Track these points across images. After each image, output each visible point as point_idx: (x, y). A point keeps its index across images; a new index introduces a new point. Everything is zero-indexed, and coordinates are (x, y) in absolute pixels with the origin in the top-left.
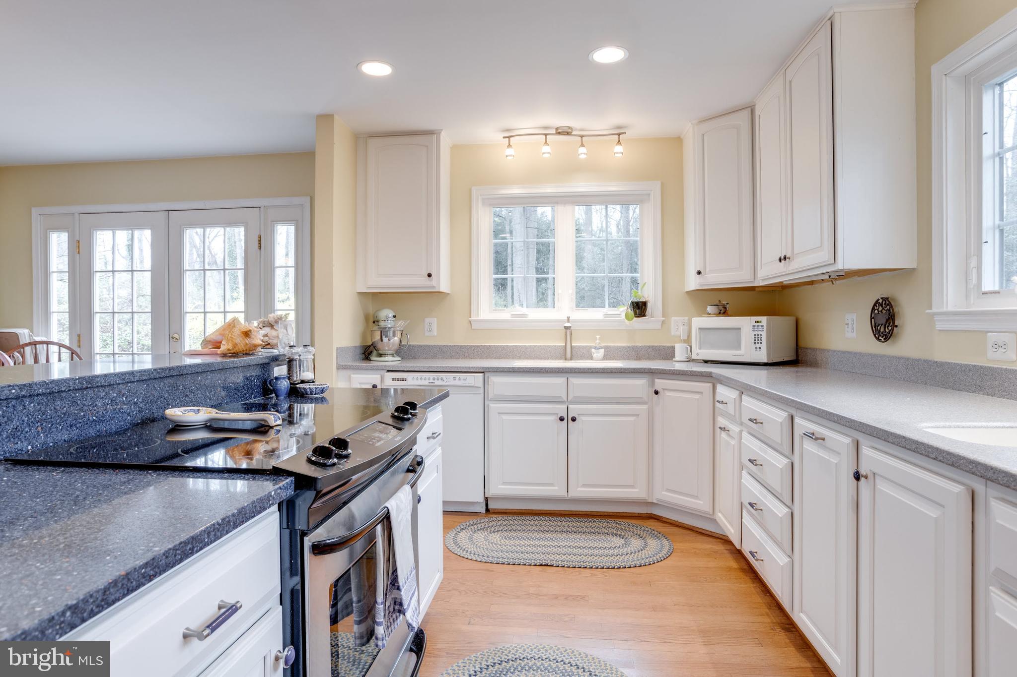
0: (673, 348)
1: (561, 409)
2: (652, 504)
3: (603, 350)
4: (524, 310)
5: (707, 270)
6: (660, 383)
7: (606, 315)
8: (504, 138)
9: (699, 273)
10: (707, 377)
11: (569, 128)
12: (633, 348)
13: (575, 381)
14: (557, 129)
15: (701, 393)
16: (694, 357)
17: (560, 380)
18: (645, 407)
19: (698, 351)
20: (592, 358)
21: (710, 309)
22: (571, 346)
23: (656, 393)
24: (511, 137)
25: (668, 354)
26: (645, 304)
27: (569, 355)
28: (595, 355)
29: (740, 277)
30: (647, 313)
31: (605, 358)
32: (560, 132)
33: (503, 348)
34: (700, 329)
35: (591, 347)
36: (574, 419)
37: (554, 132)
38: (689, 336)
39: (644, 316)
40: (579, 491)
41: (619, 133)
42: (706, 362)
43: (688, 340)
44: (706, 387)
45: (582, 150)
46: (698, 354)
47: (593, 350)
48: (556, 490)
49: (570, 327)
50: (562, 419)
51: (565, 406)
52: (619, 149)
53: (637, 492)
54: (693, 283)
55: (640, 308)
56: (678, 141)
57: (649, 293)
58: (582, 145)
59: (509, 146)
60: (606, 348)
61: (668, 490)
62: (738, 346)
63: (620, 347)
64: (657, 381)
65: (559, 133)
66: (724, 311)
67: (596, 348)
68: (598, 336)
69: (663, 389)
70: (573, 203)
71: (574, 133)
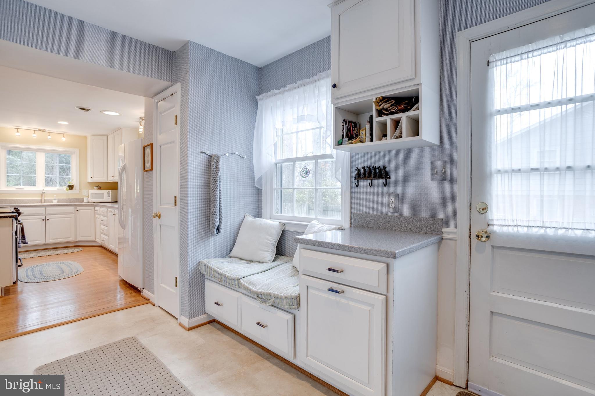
0: (83, 199)
1: (43, 217)
2: (77, 242)
3: (57, 200)
4: (22, 187)
5: (94, 177)
6: (78, 208)
7: (58, 189)
8: (15, 128)
9: (91, 178)
10: (92, 205)
11: (44, 130)
12: (69, 199)
13: (48, 208)
14: (39, 129)
15: (91, 209)
16: (90, 201)
17: (43, 208)
18: (74, 215)
19: (91, 199)
20: (52, 202)
21: (95, 188)
22: (44, 199)
23: (77, 210)
24: (18, 129)
25: (82, 200)
26: (73, 186)
27: (43, 201)
28: (54, 202)
29: (103, 179)
30: (74, 188)
31: (57, 202)
32: (40, 130)
33: (13, 200)
34: (92, 193)
36: (48, 220)
38: (89, 195)
39: (73, 189)
40: (49, 241)
41: (64, 134)
42: (94, 202)
43: (88, 197)
44: (93, 208)
45: (49, 137)
46: (91, 200)
47: (53, 200)
48: (42, 242)
49: (45, 193)
50: (43, 220)
51: (44, 216)
52: (64, 139)
53: (72, 239)
54: (90, 180)
55: (71, 187)
57: (74, 182)
58: (49, 135)
59: (18, 132)
60: (58, 199)
61: (82, 237)
62: (103, 198)
63: (64, 198)
64: (77, 207)
65: (40, 131)
66: (100, 188)
67: (54, 199)
68: (55, 196)
69: (80, 209)
70: (44, 152)
71: (46, 131)
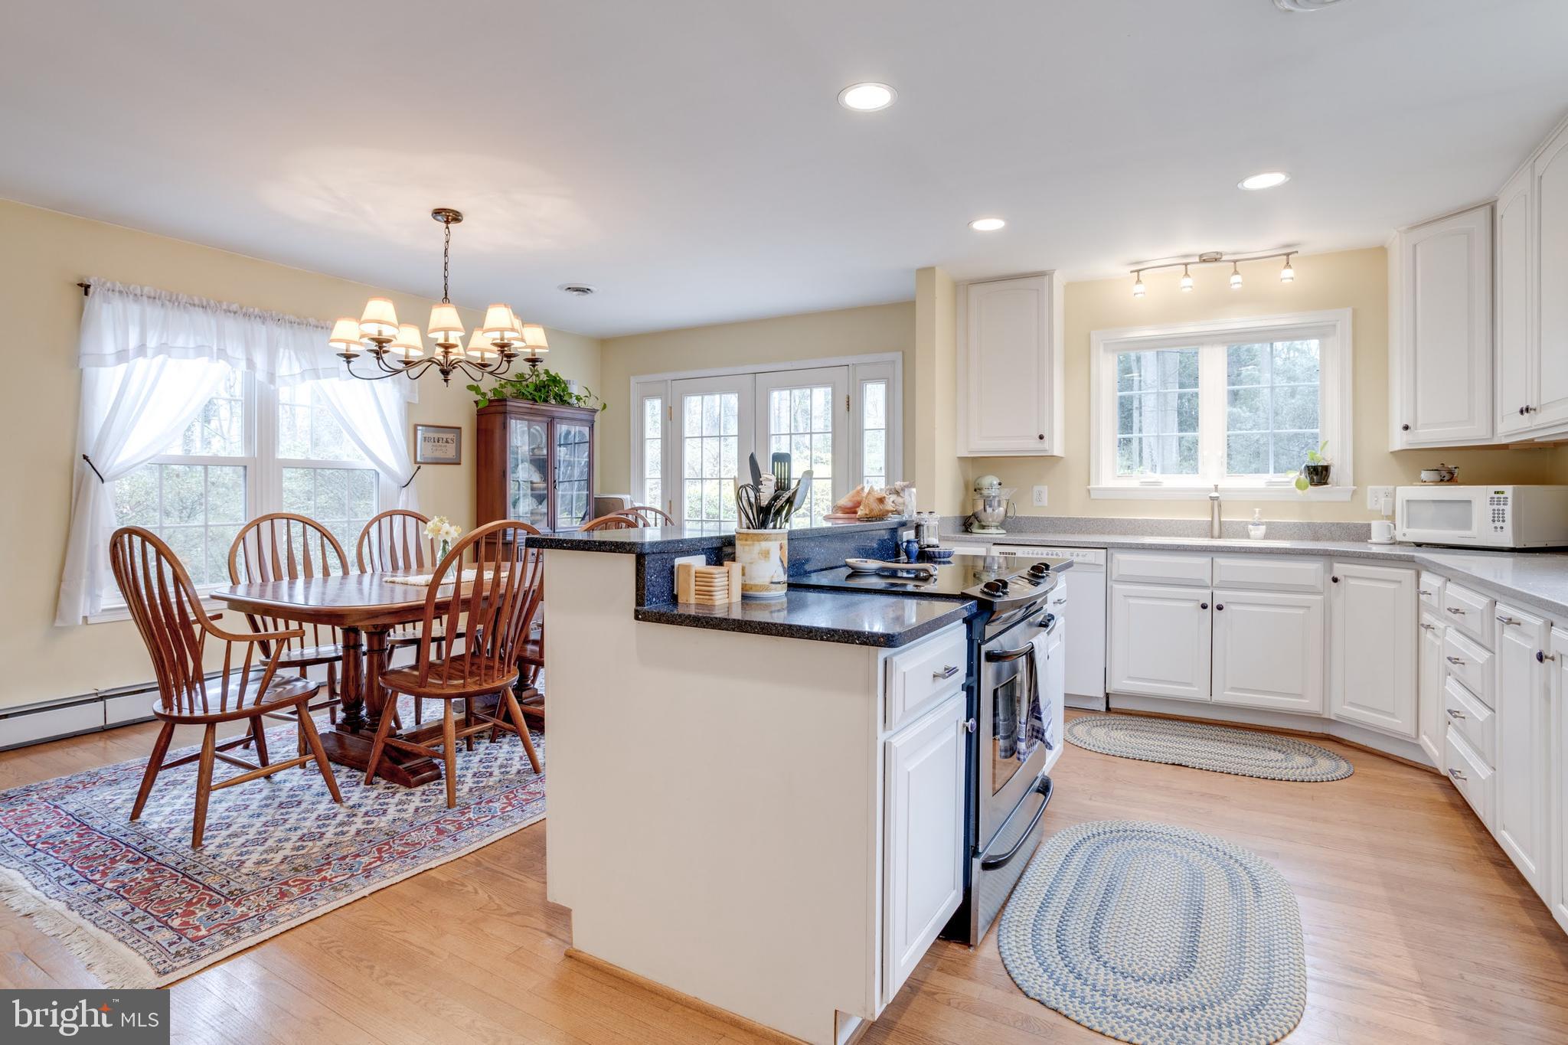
0: (1369, 525)
1: (1204, 596)
2: (1330, 721)
3: (1264, 527)
4: (1157, 476)
5: (1419, 423)
6: (1342, 569)
7: (1270, 483)
8: (1132, 272)
9: (1406, 428)
10: (1409, 561)
11: (1217, 253)
12: (1309, 525)
13: (1221, 561)
14: (1201, 256)
15: (1400, 582)
16: (1400, 538)
17: (1203, 561)
18: (1319, 598)
19: (1405, 530)
20: (1248, 537)
21: (1424, 475)
22: (1220, 522)
23: (1336, 580)
24: (1140, 270)
25: (1362, 533)
26: (1326, 469)
27: (1216, 532)
28: (1252, 533)
29: (1472, 432)
30: (1330, 480)
31: (1266, 537)
32: (1204, 259)
33: (1130, 521)
34: (1408, 501)
35: (1247, 523)
36: (1220, 608)
37: (1197, 259)
38: (1394, 512)
39: (1326, 483)
40: (1225, 695)
41: (1288, 255)
42: (1419, 545)
43: (1392, 517)
44: (1406, 574)
45: (1237, 279)
46: (1404, 535)
47: (1250, 527)
48: (1197, 691)
49: (1218, 497)
50: (1204, 607)
51: (1209, 592)
52: (1288, 273)
53: (1309, 704)
54: (1399, 441)
55: (1319, 474)
56: (1381, 252)
57: (1333, 453)
58: (1236, 272)
59: (1138, 281)
60: (1268, 524)
61: (1352, 704)
62: (1467, 525)
63: (1289, 524)
64: (1338, 565)
65: (1204, 261)
66: (1448, 477)
67: (1254, 524)
68: (1257, 510)
69: (1345, 576)
70: (1224, 343)
71: (1224, 258)
